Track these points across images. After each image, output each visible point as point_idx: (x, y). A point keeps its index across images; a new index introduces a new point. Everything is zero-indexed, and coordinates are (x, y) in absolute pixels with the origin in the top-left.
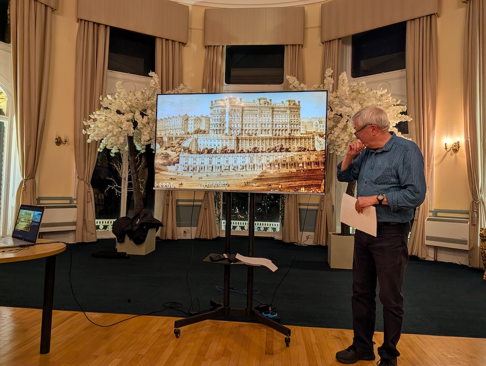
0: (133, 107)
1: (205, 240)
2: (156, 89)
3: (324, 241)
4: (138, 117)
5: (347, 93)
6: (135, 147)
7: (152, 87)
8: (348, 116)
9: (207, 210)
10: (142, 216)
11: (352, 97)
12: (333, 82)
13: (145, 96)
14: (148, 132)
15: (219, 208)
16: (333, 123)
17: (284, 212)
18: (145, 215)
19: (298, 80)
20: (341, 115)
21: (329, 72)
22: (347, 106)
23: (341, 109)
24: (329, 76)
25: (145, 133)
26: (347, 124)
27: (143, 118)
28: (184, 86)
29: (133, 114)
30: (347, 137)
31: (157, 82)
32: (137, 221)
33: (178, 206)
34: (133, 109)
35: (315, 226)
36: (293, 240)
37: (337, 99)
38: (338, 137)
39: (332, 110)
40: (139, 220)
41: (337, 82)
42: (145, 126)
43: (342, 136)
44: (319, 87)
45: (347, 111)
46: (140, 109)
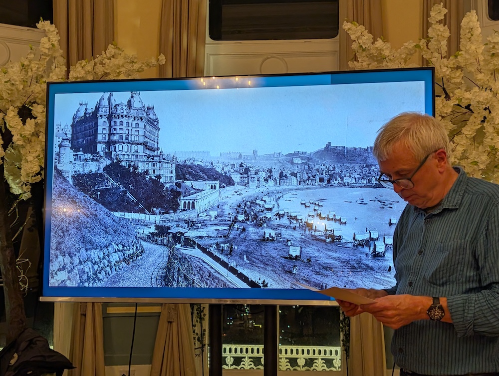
0: (2, 98)
2: (55, 58)
4: (13, 121)
5: (481, 58)
7: (45, 54)
8: (485, 109)
9: (174, 324)
10: (23, 345)
11: (491, 67)
12: (447, 34)
13: (30, 74)
14: (37, 154)
15: (201, 319)
16: (451, 126)
17: (349, 325)
18: (31, 342)
19: (370, 32)
20: (468, 107)
21: (438, 12)
22: (481, 88)
23: (468, 95)
24: (440, 22)
25: (30, 158)
26: (483, 128)
27: (24, 124)
28: (117, 51)
29: (2, 114)
30: (484, 157)
31: (56, 43)
32: (13, 357)
33: (106, 317)
34: (2, 104)
37: (458, 73)
38: (464, 157)
39: (448, 97)
40: (16, 355)
41: (458, 34)
42: (30, 141)
43: (473, 155)
44: (417, 46)
45: (481, 100)
46: (19, 104)
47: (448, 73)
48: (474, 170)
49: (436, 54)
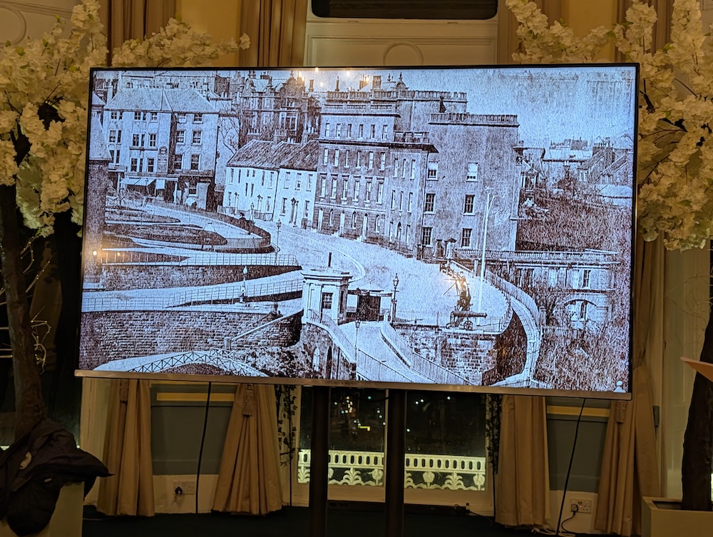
0: (16, 91)
1: (245, 517)
2: (92, 35)
3: (629, 521)
4: (31, 123)
5: (701, 54)
6: (20, 217)
7: (78, 29)
8: (704, 127)
9: (252, 420)
10: (39, 442)
12: (653, 18)
13: (56, 57)
14: (65, 171)
15: (290, 413)
16: (654, 150)
17: (499, 427)
18: (50, 439)
19: (543, 12)
20: (679, 123)
22: (698, 96)
23: (679, 106)
25: (54, 177)
26: (699, 153)
27: (47, 128)
28: (181, 27)
29: (14, 114)
30: (700, 195)
31: (94, 14)
32: (24, 458)
33: (156, 407)
34: (15, 99)
35: (599, 473)
36: (527, 518)
37: (667, 74)
38: (671, 193)
39: (651, 108)
40: (29, 455)
41: (669, 18)
42: (54, 153)
43: (684, 191)
44: (611, 34)
45: (698, 113)
46: (39, 100)
47: (652, 73)
48: (685, 212)
49: (637, 47)
